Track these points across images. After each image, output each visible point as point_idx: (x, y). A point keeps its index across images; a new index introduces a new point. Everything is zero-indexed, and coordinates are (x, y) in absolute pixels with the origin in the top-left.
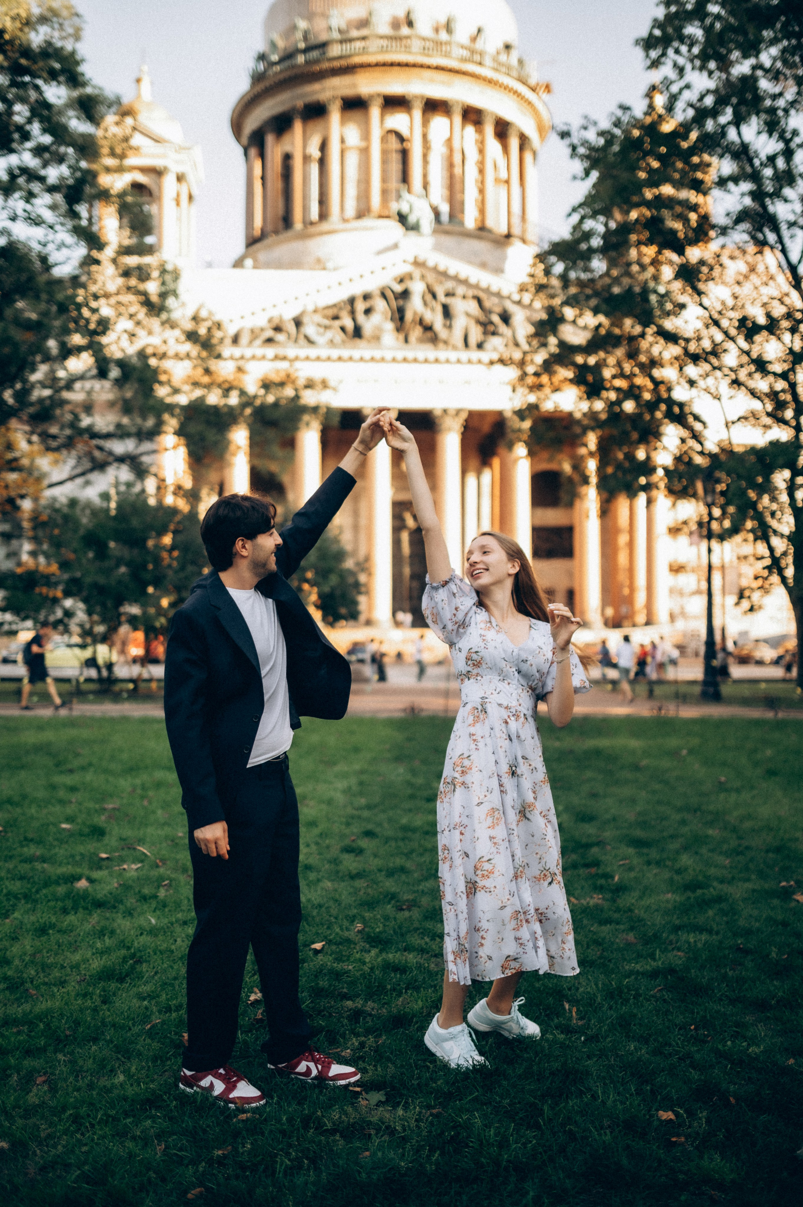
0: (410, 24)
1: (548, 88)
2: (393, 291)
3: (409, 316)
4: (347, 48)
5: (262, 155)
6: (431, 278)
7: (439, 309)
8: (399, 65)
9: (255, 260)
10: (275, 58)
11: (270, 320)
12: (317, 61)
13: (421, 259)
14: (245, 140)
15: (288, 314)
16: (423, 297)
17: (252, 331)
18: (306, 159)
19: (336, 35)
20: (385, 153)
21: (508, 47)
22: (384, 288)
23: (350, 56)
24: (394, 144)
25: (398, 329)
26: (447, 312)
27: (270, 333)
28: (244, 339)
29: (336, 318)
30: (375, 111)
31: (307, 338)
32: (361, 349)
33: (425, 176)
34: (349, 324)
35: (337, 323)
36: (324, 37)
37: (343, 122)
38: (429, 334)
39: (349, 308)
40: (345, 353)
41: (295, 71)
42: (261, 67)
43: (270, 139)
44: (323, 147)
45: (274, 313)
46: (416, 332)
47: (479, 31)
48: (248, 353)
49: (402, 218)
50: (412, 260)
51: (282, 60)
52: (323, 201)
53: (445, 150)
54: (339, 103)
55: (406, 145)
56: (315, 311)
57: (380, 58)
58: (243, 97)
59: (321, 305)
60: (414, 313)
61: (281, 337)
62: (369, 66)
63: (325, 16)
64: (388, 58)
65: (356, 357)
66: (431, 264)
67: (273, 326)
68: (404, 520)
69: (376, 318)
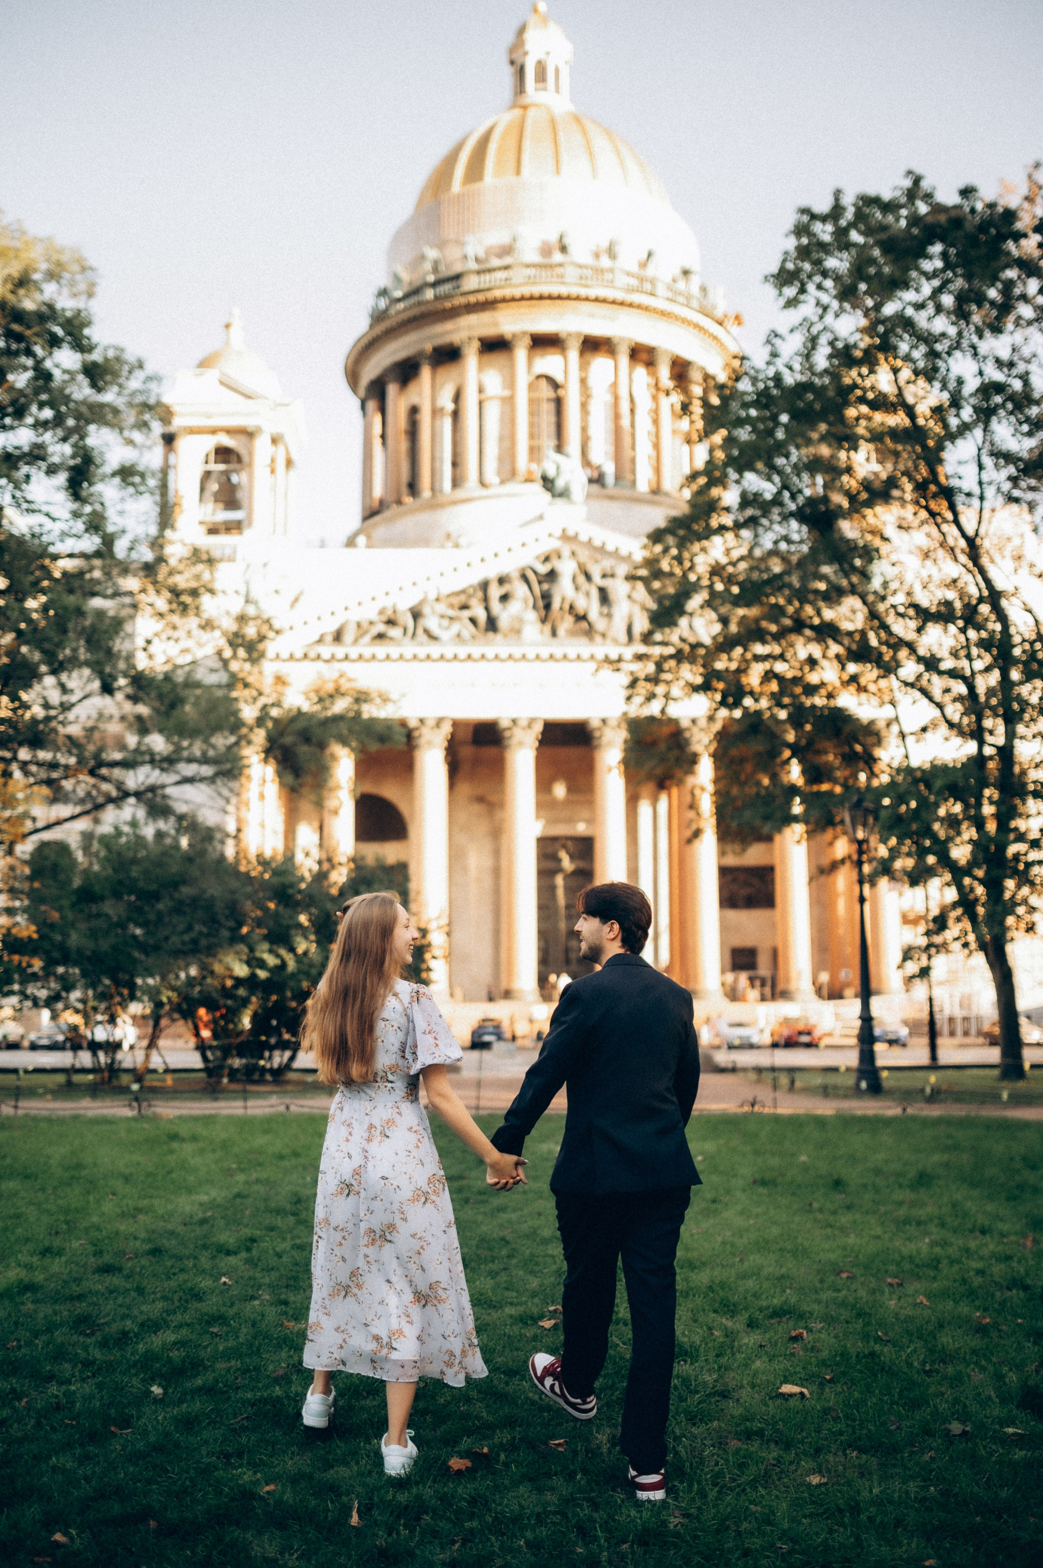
0: (563, 249)
1: (738, 319)
2: (535, 572)
3: (556, 604)
4: (486, 280)
5: (383, 410)
6: (584, 555)
7: (595, 594)
8: (550, 297)
9: (369, 537)
10: (399, 294)
11: (381, 612)
12: (448, 297)
13: (571, 533)
14: (362, 391)
15: (404, 604)
16: (574, 579)
17: (359, 625)
18: (436, 412)
19: (473, 265)
20: (533, 403)
21: (686, 273)
22: (523, 569)
23: (489, 289)
24: (546, 391)
25: (544, 621)
26: (604, 597)
27: (381, 628)
28: (349, 636)
29: (464, 607)
30: (521, 353)
31: (427, 632)
32: (496, 645)
33: (584, 429)
34: (481, 614)
35: (466, 614)
36: (458, 268)
37: (480, 369)
38: (584, 625)
39: (480, 594)
40: (476, 651)
41: (423, 309)
42: (383, 303)
43: (392, 389)
44: (457, 398)
45: (388, 603)
46: (566, 623)
47: (650, 255)
48: (354, 653)
49: (548, 483)
50: (559, 533)
51: (406, 296)
53: (609, 398)
54: (476, 344)
55: (561, 392)
56: (437, 600)
57: (527, 291)
58: (359, 340)
59: (446, 591)
60: (563, 599)
61: (394, 632)
62: (513, 299)
63: (460, 243)
64: (536, 290)
65: (490, 655)
66: (583, 538)
67: (385, 618)
68: (559, 861)
69: (515, 607)
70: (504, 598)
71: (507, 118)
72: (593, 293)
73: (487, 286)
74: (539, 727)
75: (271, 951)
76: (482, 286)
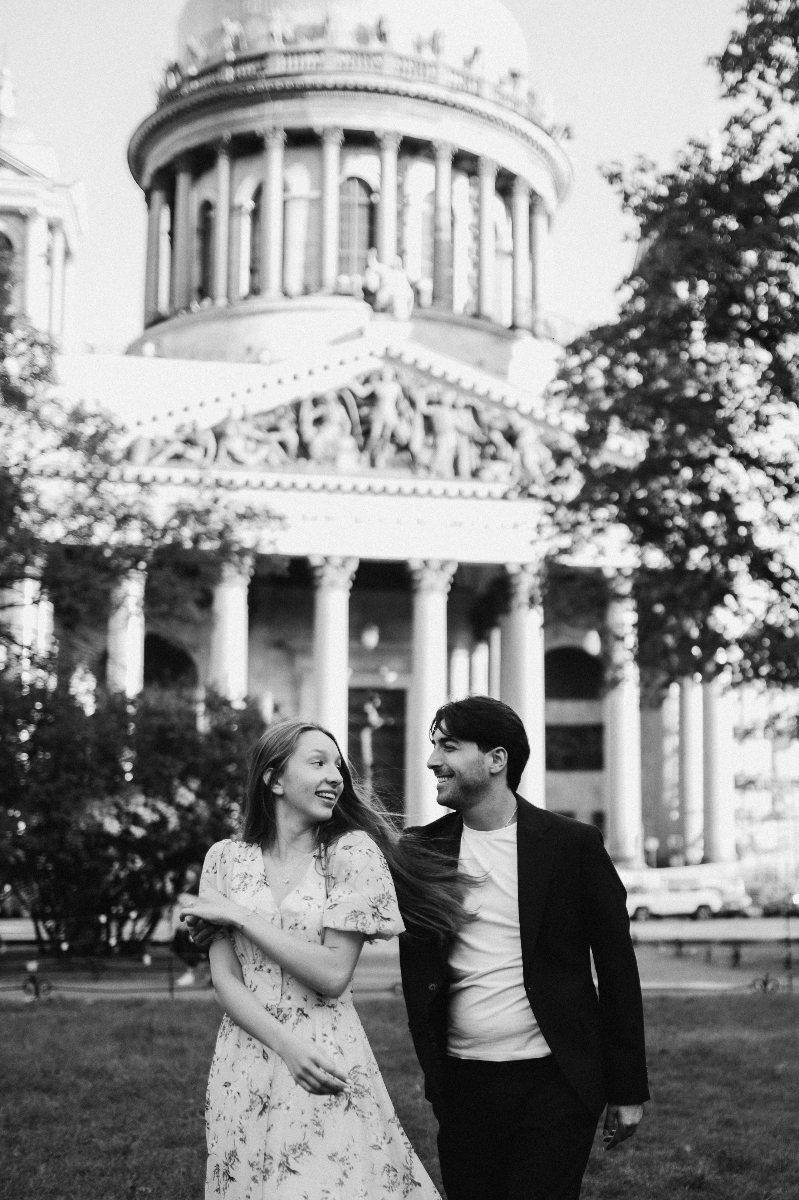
0: (382, 37)
1: (568, 132)
2: (354, 395)
3: (376, 430)
4: (293, 64)
5: (171, 202)
6: (408, 378)
7: (419, 423)
8: (366, 90)
9: (158, 345)
10: (193, 70)
11: (179, 429)
12: (252, 79)
13: (394, 352)
14: (146, 180)
15: (205, 422)
16: (397, 404)
17: (153, 443)
18: (234, 210)
19: (279, 45)
20: (344, 207)
21: (514, 75)
22: (341, 390)
23: (298, 75)
24: (357, 196)
25: (362, 449)
26: (429, 425)
27: (178, 447)
28: (141, 455)
29: (273, 429)
30: (332, 150)
31: (231, 455)
32: (309, 474)
33: (400, 241)
34: (291, 438)
35: (275, 437)
36: (262, 47)
37: (286, 164)
38: (405, 456)
39: (292, 415)
40: (286, 479)
41: (222, 90)
42: (173, 82)
43: (183, 180)
44: (258, 195)
45: (186, 419)
46: (386, 453)
47: (476, 51)
48: (146, 474)
49: (369, 296)
50: (381, 352)
51: (201, 75)
52: (256, 269)
53: (427, 208)
54: (281, 137)
55: (374, 198)
56: (243, 419)
57: (341, 80)
58: (146, 121)
59: (252, 409)
60: (384, 427)
61: (194, 454)
62: (324, 88)
63: (265, 19)
64: (352, 80)
65: (302, 484)
66: (408, 359)
67: (182, 437)
68: (365, 715)
69: (330, 431)
70: (319, 421)
72: (414, 88)
73: (296, 69)
74: (354, 566)
75: (146, 805)
76: (291, 70)
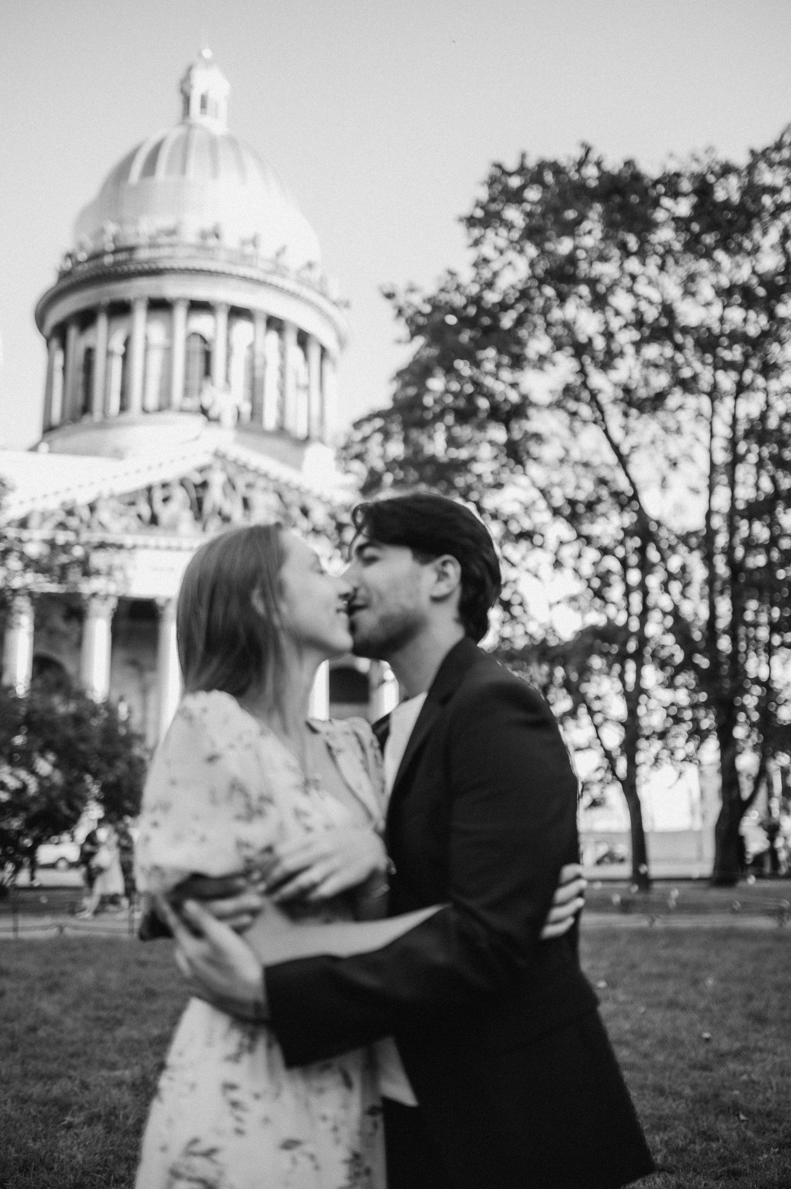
0: (217, 236)
1: (348, 304)
2: (192, 481)
3: (207, 506)
4: (156, 253)
5: (64, 346)
6: (231, 470)
7: (239, 500)
9: (51, 446)
10: (82, 257)
11: (63, 504)
12: (125, 262)
13: (222, 451)
14: (47, 331)
15: (82, 499)
16: (223, 488)
17: (43, 514)
18: (110, 353)
19: (145, 241)
20: (188, 352)
21: (310, 265)
22: (183, 478)
23: (158, 260)
24: (197, 345)
25: (197, 518)
26: (246, 503)
27: (62, 517)
28: (34, 522)
29: (132, 504)
30: (180, 313)
31: (101, 524)
32: (157, 537)
33: (227, 376)
34: (146, 512)
35: (133, 511)
36: (132, 241)
37: (148, 322)
39: (146, 495)
40: (141, 541)
41: (102, 270)
42: (69, 265)
43: (73, 332)
44: (127, 343)
45: (67, 497)
46: (215, 523)
47: (283, 248)
48: (37, 536)
49: (204, 411)
50: (212, 451)
51: (89, 260)
52: (124, 394)
53: (247, 355)
54: (144, 303)
55: (209, 348)
56: (110, 498)
58: (48, 291)
59: (118, 491)
60: (214, 504)
61: (73, 522)
63: (135, 222)
65: (152, 544)
66: (231, 457)
67: (65, 510)
69: (174, 507)
70: (166, 500)
71: (175, 133)
73: (157, 257)
76: (154, 257)
